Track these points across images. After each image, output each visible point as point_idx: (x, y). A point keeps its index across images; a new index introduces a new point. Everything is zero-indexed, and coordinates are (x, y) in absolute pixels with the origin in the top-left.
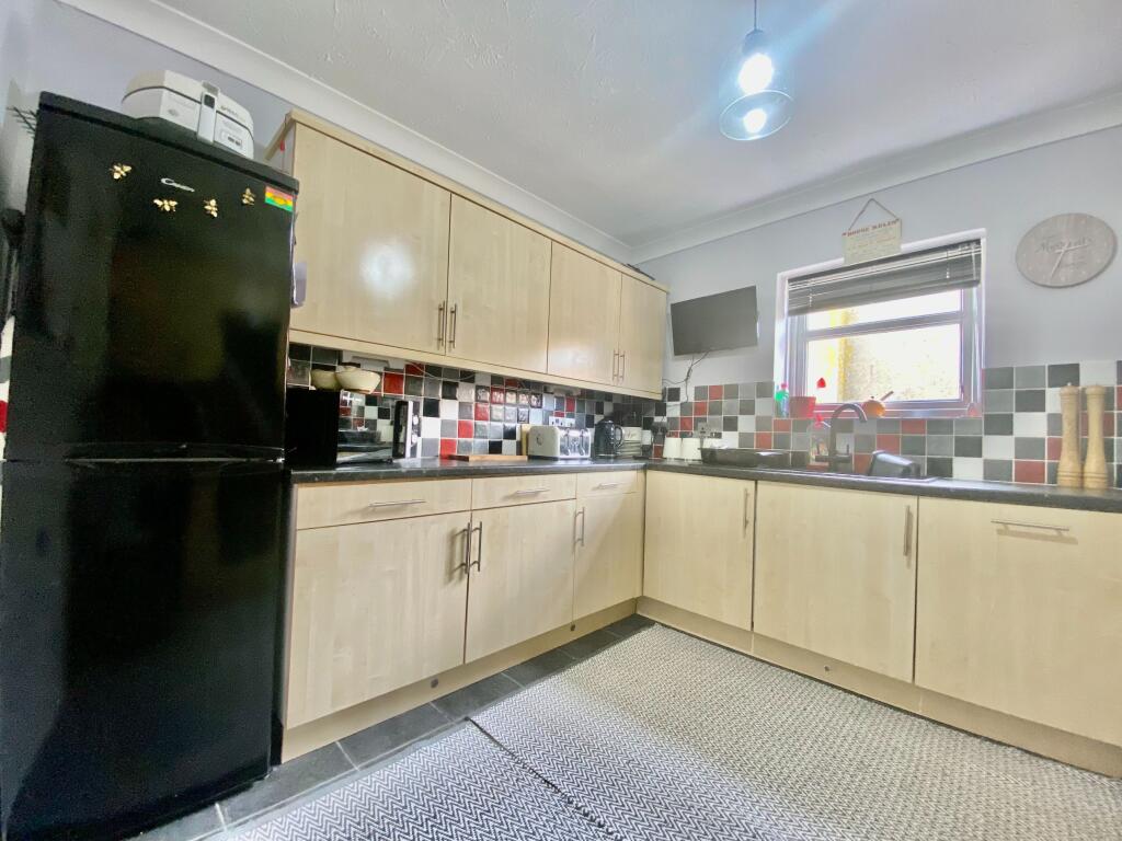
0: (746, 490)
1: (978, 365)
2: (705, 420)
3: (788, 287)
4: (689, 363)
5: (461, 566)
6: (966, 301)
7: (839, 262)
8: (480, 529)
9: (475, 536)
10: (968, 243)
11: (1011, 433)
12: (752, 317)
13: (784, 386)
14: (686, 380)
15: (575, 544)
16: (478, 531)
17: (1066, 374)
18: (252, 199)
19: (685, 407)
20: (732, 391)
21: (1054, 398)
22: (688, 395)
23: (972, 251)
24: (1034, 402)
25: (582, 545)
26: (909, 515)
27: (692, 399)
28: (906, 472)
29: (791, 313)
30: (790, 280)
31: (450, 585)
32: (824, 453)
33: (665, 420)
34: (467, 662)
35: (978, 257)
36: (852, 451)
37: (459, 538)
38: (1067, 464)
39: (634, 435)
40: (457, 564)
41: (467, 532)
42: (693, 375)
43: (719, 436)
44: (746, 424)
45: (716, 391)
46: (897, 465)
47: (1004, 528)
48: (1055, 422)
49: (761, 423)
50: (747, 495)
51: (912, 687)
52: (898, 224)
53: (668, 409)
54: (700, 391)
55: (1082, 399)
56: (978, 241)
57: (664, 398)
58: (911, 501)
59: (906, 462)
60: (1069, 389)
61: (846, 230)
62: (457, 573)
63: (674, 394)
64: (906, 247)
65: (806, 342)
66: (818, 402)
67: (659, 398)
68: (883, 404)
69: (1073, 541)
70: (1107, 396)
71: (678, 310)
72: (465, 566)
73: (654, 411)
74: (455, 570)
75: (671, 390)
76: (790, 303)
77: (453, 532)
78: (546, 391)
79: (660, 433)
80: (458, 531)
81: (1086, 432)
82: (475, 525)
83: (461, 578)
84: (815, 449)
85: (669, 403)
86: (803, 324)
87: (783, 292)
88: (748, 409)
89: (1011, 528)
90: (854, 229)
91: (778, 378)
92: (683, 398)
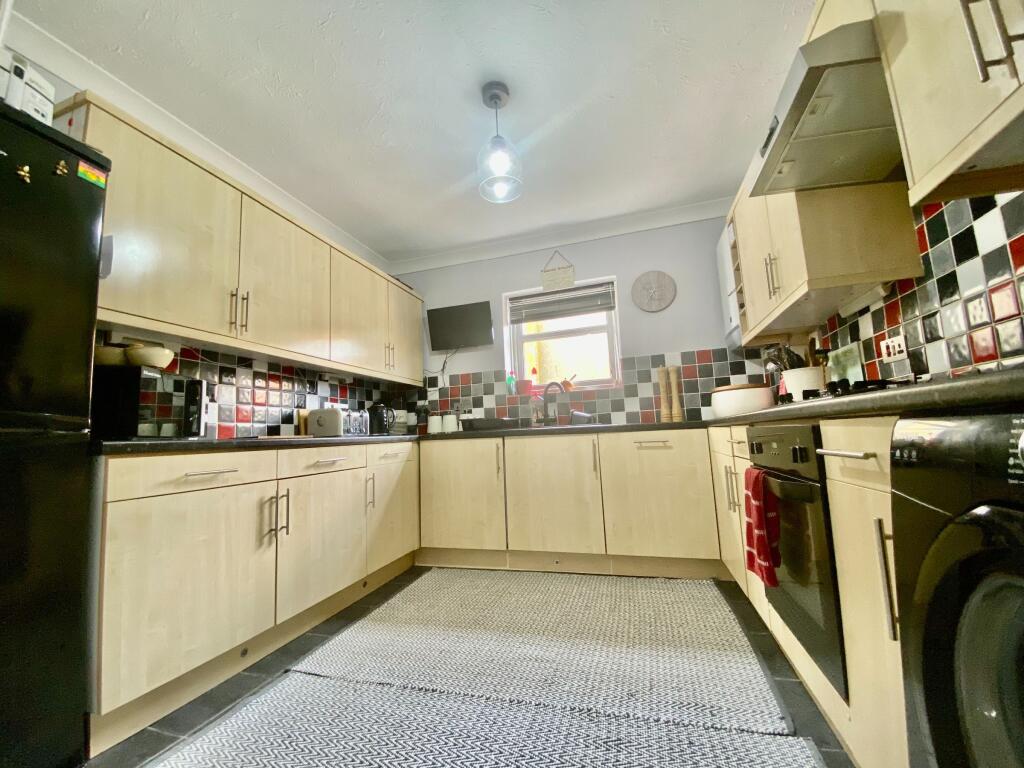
0: (497, 445)
1: (618, 357)
2: (458, 401)
3: (509, 305)
4: (444, 357)
5: (269, 532)
6: (609, 319)
7: (540, 289)
8: (288, 496)
9: (283, 502)
10: (608, 283)
11: (637, 396)
12: (488, 323)
13: (512, 373)
14: (443, 370)
15: (366, 506)
16: (285, 498)
17: (658, 360)
18: (66, 171)
19: (442, 392)
20: (477, 378)
21: (656, 374)
22: (444, 382)
23: (610, 289)
24: (646, 377)
25: (374, 506)
26: (594, 446)
27: (448, 385)
28: (589, 421)
29: (513, 322)
30: (511, 299)
31: (261, 550)
32: (541, 417)
33: (427, 403)
34: (278, 622)
35: (613, 292)
36: (557, 413)
37: (267, 505)
38: (664, 411)
39: (402, 416)
40: (266, 529)
41: (276, 499)
42: (447, 366)
43: (470, 412)
44: (489, 402)
45: (466, 378)
46: (584, 417)
47: (640, 445)
48: (656, 387)
49: (499, 399)
50: (498, 448)
51: (607, 556)
52: (571, 269)
53: (429, 394)
54: (453, 379)
55: (668, 374)
56: (612, 283)
57: (425, 385)
58: (594, 436)
59: (588, 415)
60: (661, 368)
61: (542, 268)
62: (266, 539)
63: (433, 382)
64: (578, 283)
65: (523, 342)
66: (533, 384)
67: (421, 385)
68: (572, 382)
69: (670, 448)
70: (678, 370)
71: (434, 315)
72: (274, 531)
73: (417, 396)
74: (264, 537)
75: (430, 378)
76: (512, 315)
77: (261, 499)
78: (321, 379)
79: (423, 414)
80: (266, 499)
81: (671, 392)
82: (283, 492)
83: (270, 543)
84: (535, 415)
85: (429, 389)
86: (520, 331)
87: (507, 307)
88: (489, 390)
89: (644, 445)
90: (548, 268)
91: (508, 369)
92: (440, 384)
